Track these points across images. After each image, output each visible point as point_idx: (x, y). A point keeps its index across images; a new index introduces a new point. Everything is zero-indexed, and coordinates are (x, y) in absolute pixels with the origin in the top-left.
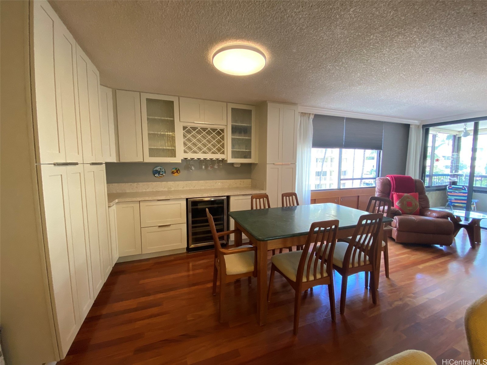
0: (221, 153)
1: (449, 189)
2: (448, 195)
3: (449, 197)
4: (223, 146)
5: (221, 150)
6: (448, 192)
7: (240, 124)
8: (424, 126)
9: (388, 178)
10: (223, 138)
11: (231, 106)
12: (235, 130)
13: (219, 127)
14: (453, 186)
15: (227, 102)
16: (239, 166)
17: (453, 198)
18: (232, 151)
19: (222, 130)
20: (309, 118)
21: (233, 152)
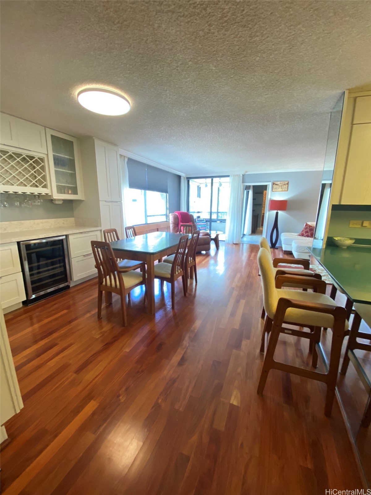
0: (43, 187)
1: (197, 221)
2: (197, 225)
3: (198, 226)
4: (44, 178)
5: (42, 182)
6: (197, 223)
7: (62, 156)
8: (187, 178)
9: (176, 213)
10: (43, 168)
11: (50, 132)
12: (58, 162)
13: (37, 155)
14: (199, 219)
15: (45, 127)
16: (61, 203)
17: (200, 226)
18: (56, 185)
19: (42, 160)
20: (124, 160)
21: (58, 187)
